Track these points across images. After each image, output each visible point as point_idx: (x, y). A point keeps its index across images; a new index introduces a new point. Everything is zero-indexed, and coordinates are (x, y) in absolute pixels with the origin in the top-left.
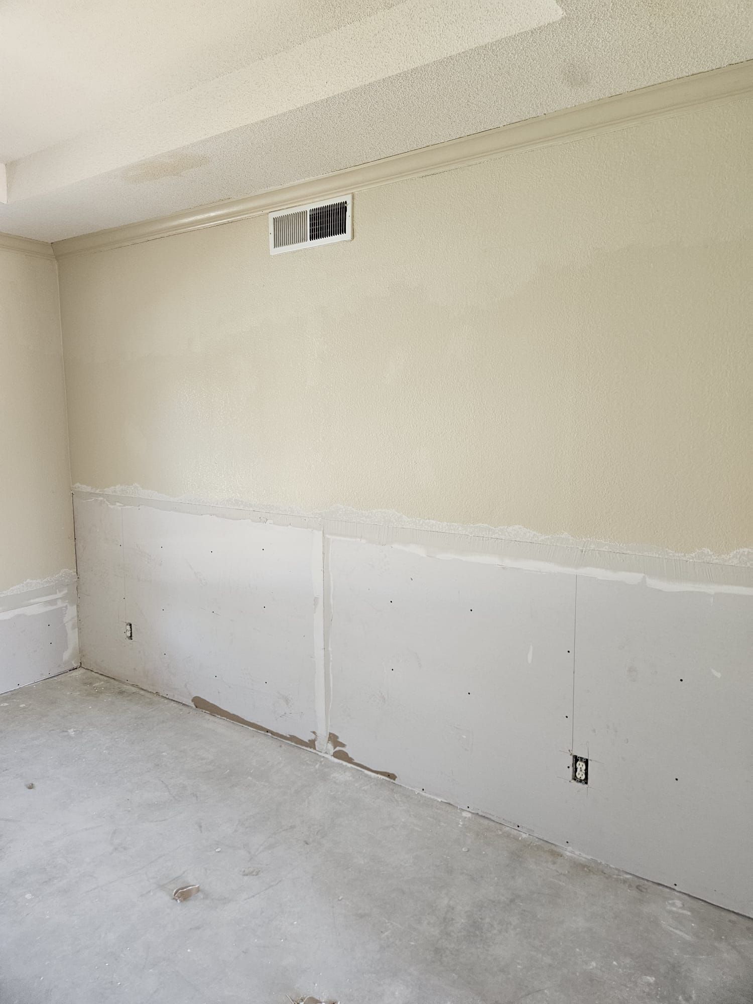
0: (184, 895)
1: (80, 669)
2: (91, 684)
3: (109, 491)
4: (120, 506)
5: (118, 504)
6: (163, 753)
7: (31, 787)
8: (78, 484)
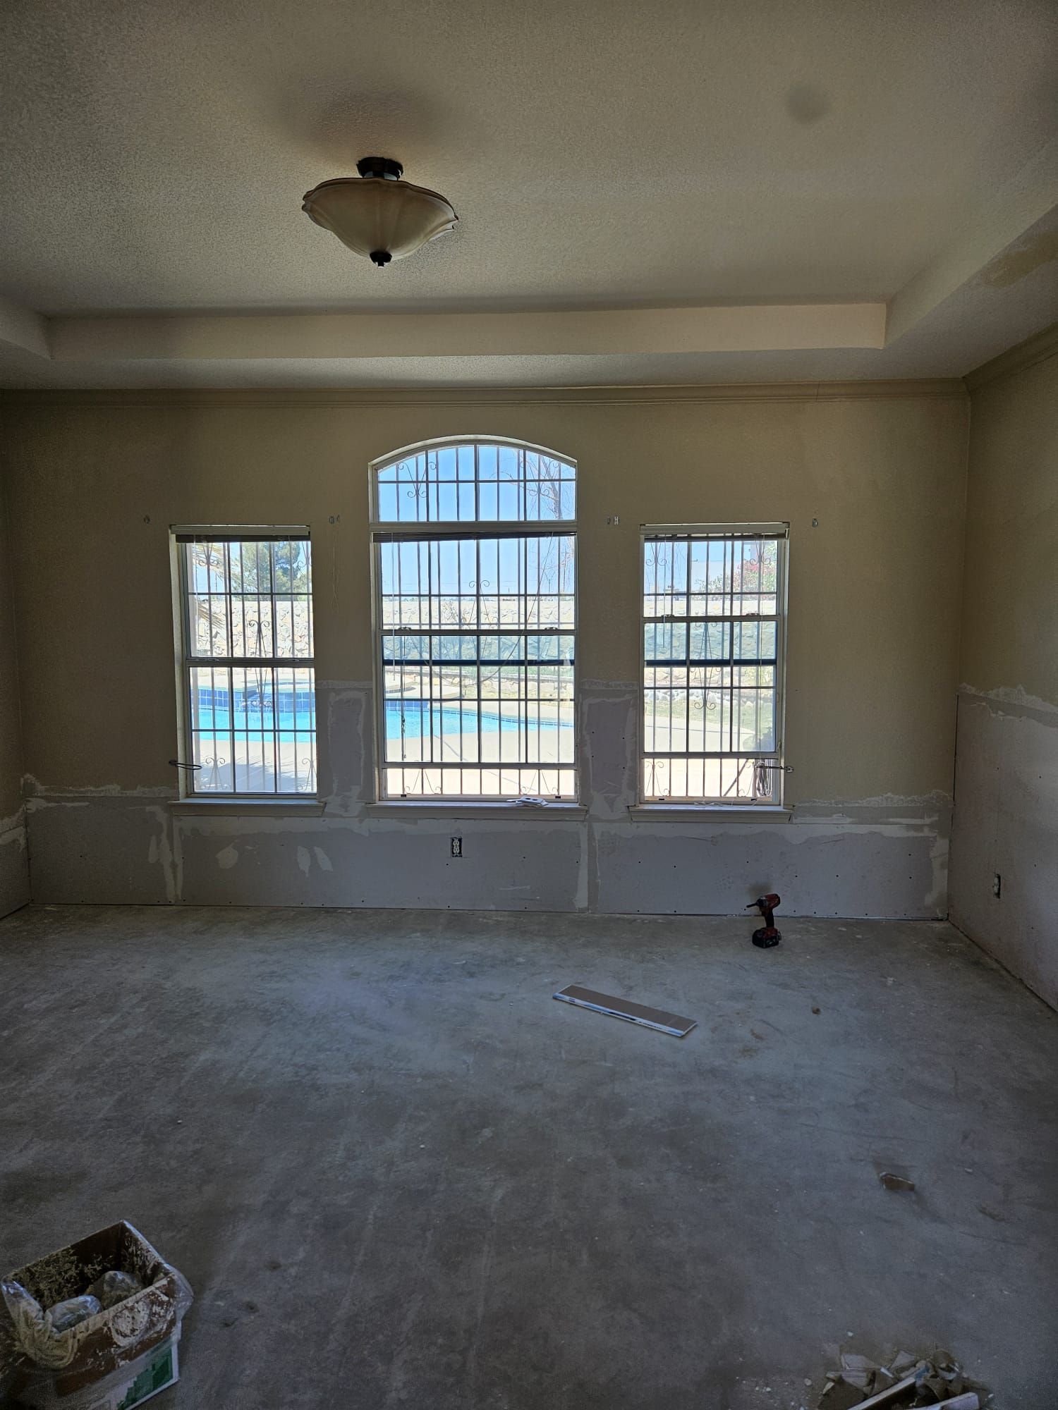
0: (893, 1184)
1: (946, 922)
2: (947, 941)
3: (992, 694)
4: (1001, 716)
5: (1000, 713)
6: (979, 1046)
7: (817, 1011)
8: (964, 684)
